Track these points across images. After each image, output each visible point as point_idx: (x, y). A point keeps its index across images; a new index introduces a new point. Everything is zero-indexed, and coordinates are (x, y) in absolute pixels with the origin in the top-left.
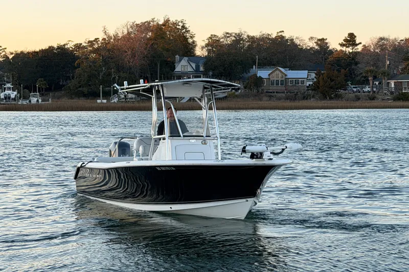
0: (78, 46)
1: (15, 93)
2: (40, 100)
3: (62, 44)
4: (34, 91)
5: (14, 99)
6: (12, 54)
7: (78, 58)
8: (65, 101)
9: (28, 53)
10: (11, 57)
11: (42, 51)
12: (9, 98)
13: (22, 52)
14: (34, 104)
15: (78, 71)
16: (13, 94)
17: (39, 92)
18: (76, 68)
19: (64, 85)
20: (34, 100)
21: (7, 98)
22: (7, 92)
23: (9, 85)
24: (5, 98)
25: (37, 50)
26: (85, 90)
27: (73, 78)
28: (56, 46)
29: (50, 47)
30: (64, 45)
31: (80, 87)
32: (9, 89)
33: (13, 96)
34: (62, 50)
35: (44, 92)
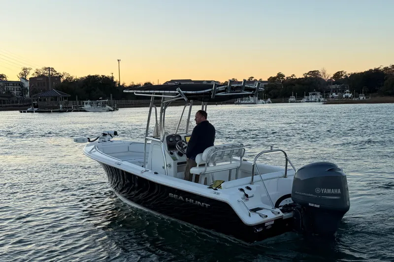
0: (386, 69)
1: (351, 94)
2: (365, 98)
3: (377, 68)
4: (362, 93)
5: (350, 98)
6: (349, 74)
7: (386, 74)
8: (378, 98)
9: (358, 73)
10: (349, 76)
11: (366, 72)
12: (348, 97)
13: (355, 73)
14: (361, 100)
15: (386, 82)
16: (350, 95)
17: (364, 93)
18: (385, 80)
19: (377, 90)
20: (361, 98)
21: (347, 97)
22: (346, 94)
23: (348, 91)
24: (346, 97)
25: (363, 72)
26: (390, 92)
27: (383, 85)
28: (373, 69)
29: (370, 70)
30: (378, 68)
31: (387, 90)
32: (348, 93)
33: (350, 96)
34: (377, 70)
35: (366, 94)
